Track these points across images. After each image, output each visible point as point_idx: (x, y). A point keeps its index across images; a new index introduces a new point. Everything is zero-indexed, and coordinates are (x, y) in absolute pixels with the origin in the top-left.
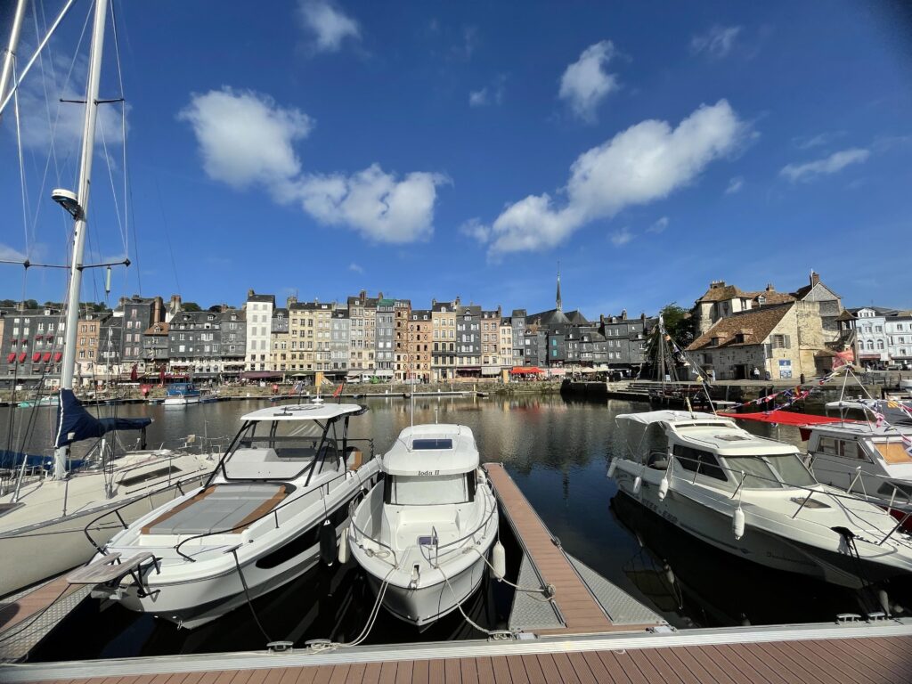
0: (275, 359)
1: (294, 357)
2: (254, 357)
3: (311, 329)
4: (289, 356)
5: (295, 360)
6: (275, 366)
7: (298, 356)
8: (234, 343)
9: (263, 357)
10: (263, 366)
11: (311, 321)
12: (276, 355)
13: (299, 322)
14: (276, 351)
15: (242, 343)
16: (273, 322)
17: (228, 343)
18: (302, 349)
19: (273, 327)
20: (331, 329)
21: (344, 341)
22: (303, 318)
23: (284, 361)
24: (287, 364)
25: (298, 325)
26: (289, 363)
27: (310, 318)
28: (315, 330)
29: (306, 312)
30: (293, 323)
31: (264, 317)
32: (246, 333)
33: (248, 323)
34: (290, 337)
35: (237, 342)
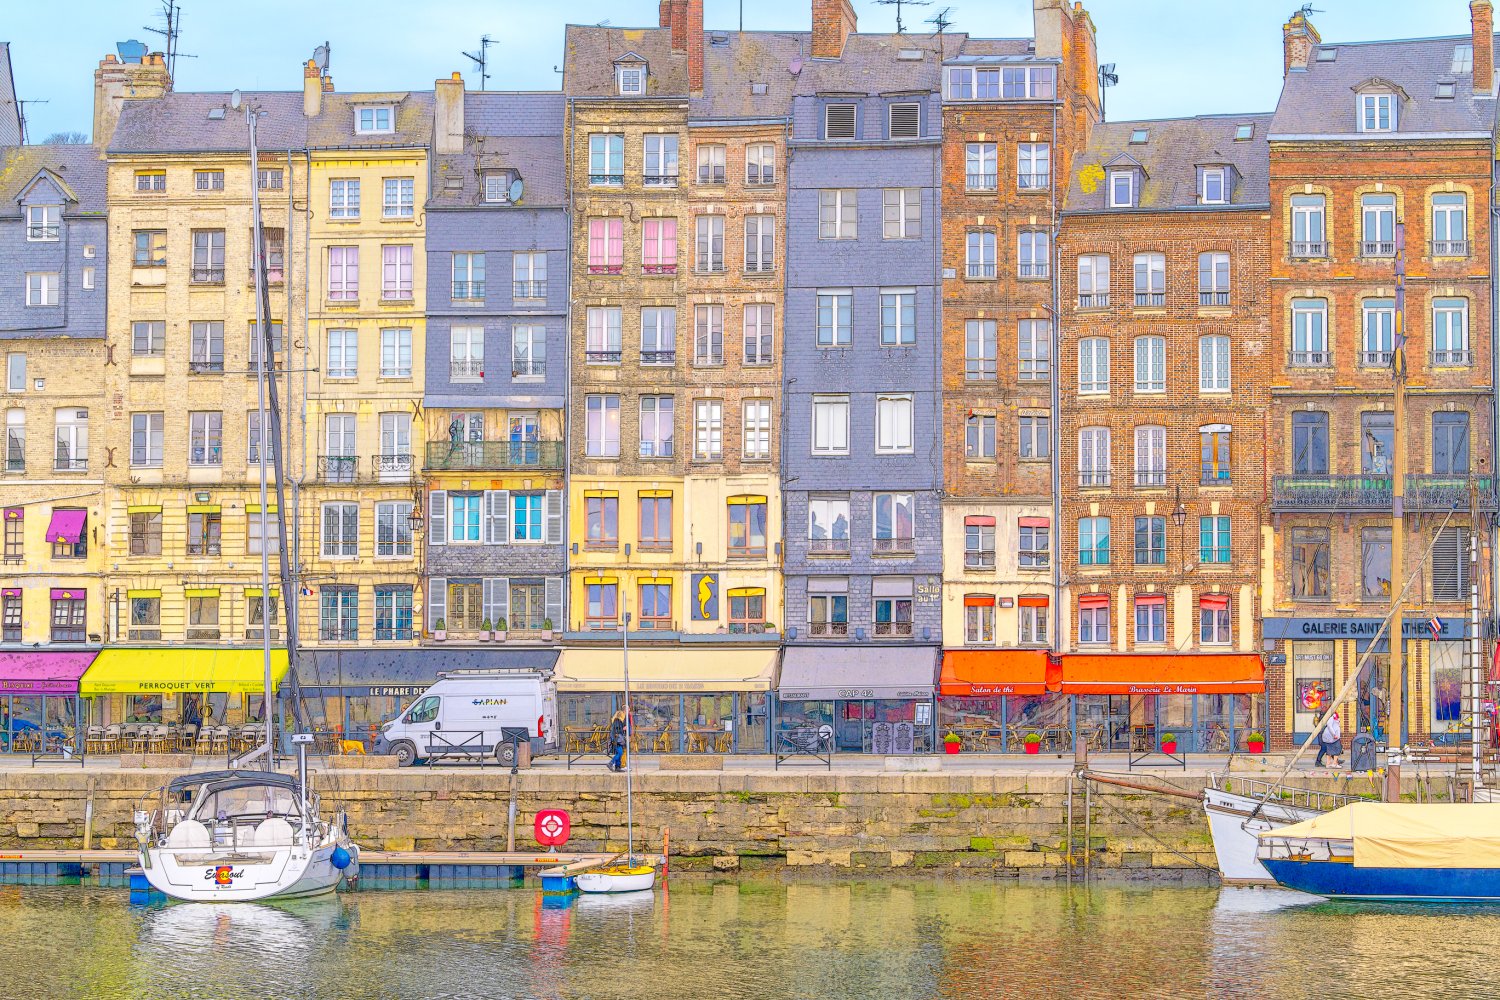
0: (11, 550)
4: (109, 521)
5: (153, 562)
6: (12, 602)
12: (12, 517)
13: (179, 250)
14: (16, 489)
18: (210, 471)
20: (421, 302)
21: (525, 400)
22: (208, 218)
23: (76, 566)
24: (94, 589)
25: (177, 275)
26: (113, 583)
27: (266, 219)
28: (301, 312)
29: (230, 172)
30: (136, 264)
34: (119, 375)
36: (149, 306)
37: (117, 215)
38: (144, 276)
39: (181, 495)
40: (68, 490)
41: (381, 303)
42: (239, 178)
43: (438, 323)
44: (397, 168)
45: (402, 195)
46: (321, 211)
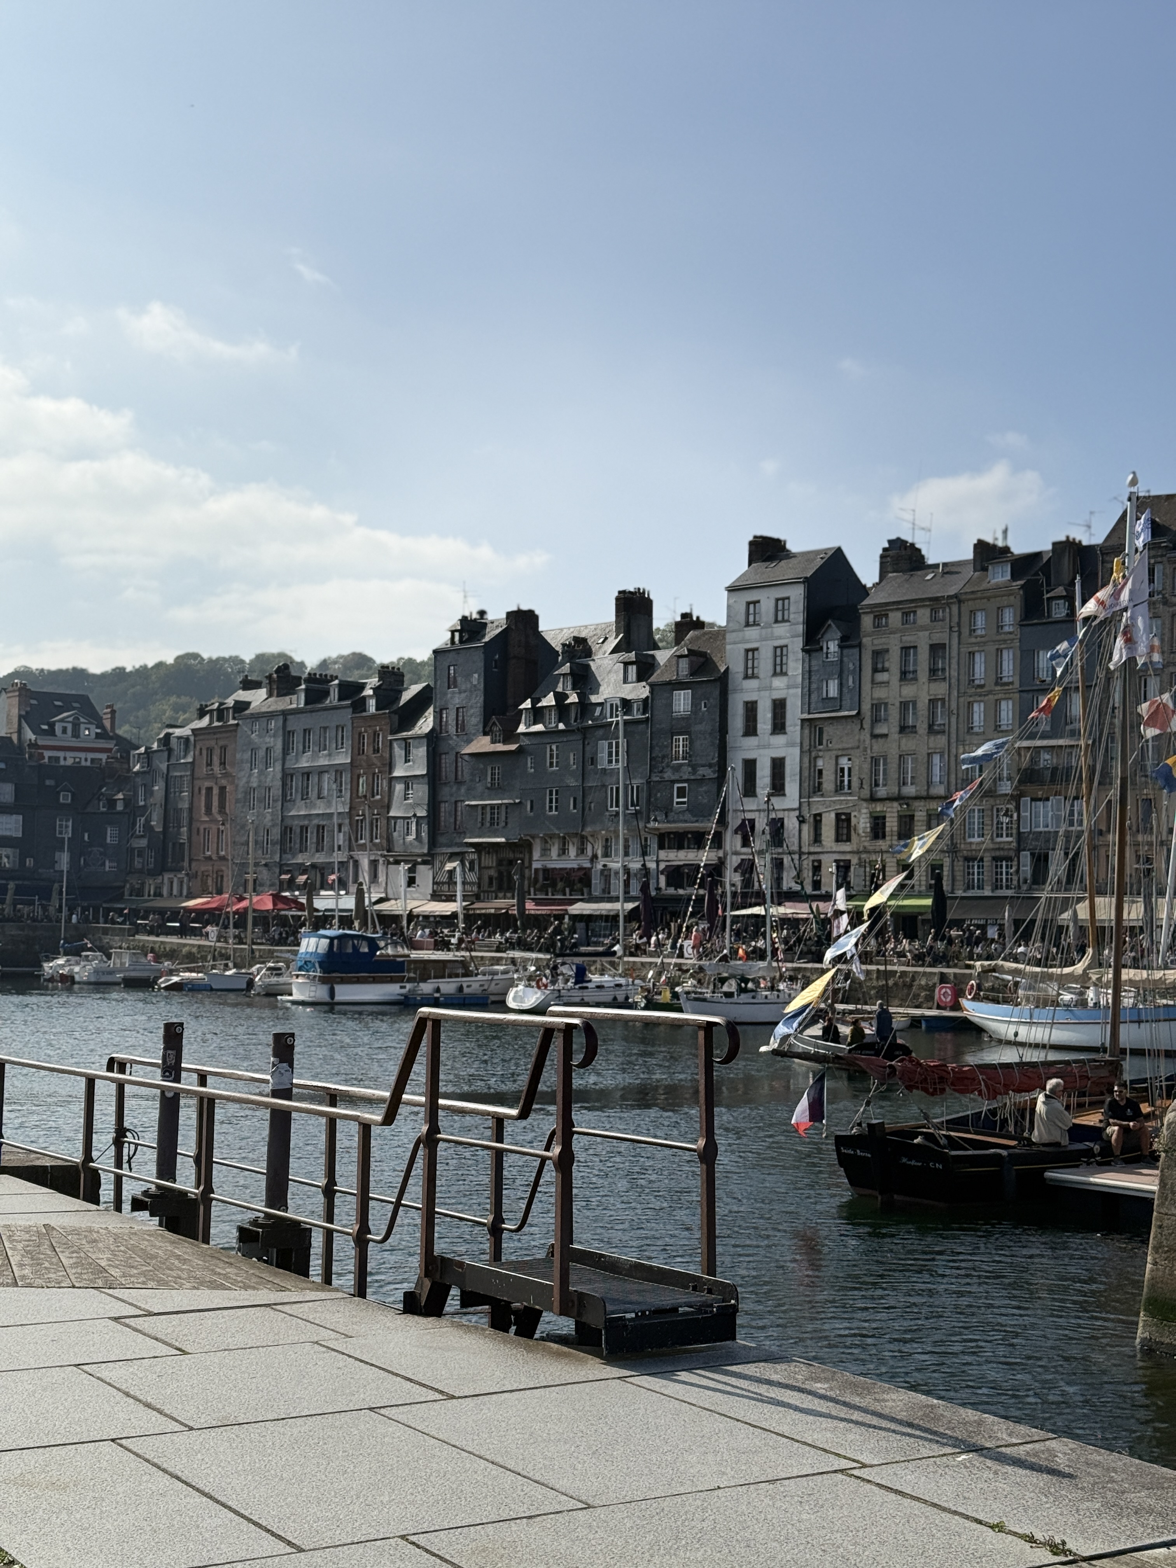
0: (817, 838)
1: (878, 829)
2: (746, 830)
3: (940, 689)
4: (862, 822)
5: (882, 844)
6: (817, 868)
7: (892, 825)
8: (686, 772)
9: (777, 828)
10: (778, 865)
11: (936, 649)
12: (817, 820)
13: (893, 661)
14: (818, 804)
15: (709, 773)
16: (809, 674)
17: (668, 775)
18: (910, 790)
19: (808, 693)
20: (1017, 685)
22: (909, 639)
23: (846, 847)
24: (854, 861)
25: (892, 676)
26: (864, 856)
27: (937, 638)
28: (955, 693)
29: (920, 612)
30: (875, 670)
31: (780, 652)
32: (723, 729)
33: (730, 687)
34: (866, 736)
35: (694, 768)
36: (880, 693)
37: (865, 640)
38: (878, 677)
39: (895, 804)
40: (844, 802)
41: (997, 684)
42: (923, 615)
43: (1025, 695)
44: (1005, 601)
45: (1009, 617)
46: (965, 631)
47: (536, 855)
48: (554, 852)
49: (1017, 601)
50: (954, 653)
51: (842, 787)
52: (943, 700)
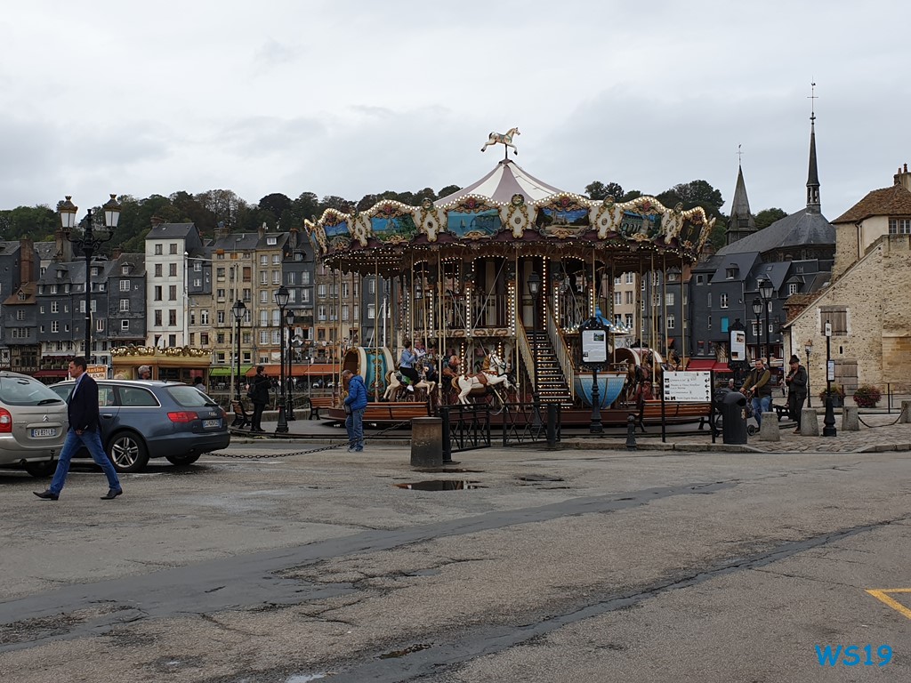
1: (220, 338)
2: (159, 340)
3: (248, 285)
4: (213, 336)
7: (227, 338)
8: (128, 315)
9: (172, 338)
11: (246, 269)
12: (192, 335)
14: (192, 328)
15: (140, 316)
17: (118, 316)
19: (189, 283)
21: (304, 307)
22: (234, 265)
25: (226, 279)
26: (214, 350)
27: (246, 265)
28: (254, 287)
29: (239, 254)
30: (218, 276)
31: (173, 267)
32: (146, 297)
33: (148, 280)
34: (214, 302)
35: (132, 313)
36: (221, 286)
37: (214, 265)
38: (220, 279)
39: (229, 330)
40: (205, 328)
41: (272, 284)
44: (275, 253)
45: (277, 260)
46: (258, 263)
47: (44, 350)
48: (54, 348)
49: (281, 253)
50: (254, 271)
51: (203, 322)
52: (249, 290)
